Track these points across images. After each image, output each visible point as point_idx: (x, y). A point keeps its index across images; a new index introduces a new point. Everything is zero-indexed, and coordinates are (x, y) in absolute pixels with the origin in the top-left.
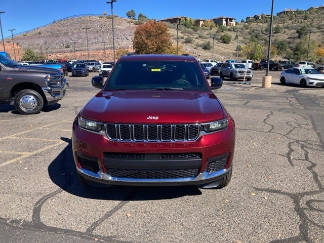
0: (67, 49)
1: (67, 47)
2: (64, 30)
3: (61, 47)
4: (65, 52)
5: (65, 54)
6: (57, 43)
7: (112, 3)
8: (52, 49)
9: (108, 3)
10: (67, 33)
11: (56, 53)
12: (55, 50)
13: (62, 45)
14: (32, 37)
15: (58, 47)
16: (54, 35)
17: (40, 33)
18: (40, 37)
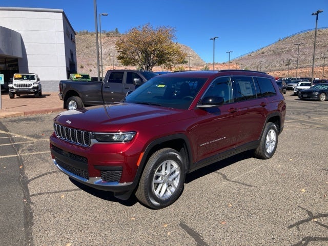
0: (287, 67)
1: (287, 65)
2: (287, 47)
3: (281, 65)
4: (283, 70)
5: (283, 72)
6: (277, 62)
7: (317, 14)
8: (272, 67)
9: (313, 14)
10: (290, 50)
11: (275, 71)
12: (274, 68)
13: (282, 63)
14: (256, 57)
15: (278, 65)
16: (276, 53)
17: (263, 53)
18: (263, 56)
